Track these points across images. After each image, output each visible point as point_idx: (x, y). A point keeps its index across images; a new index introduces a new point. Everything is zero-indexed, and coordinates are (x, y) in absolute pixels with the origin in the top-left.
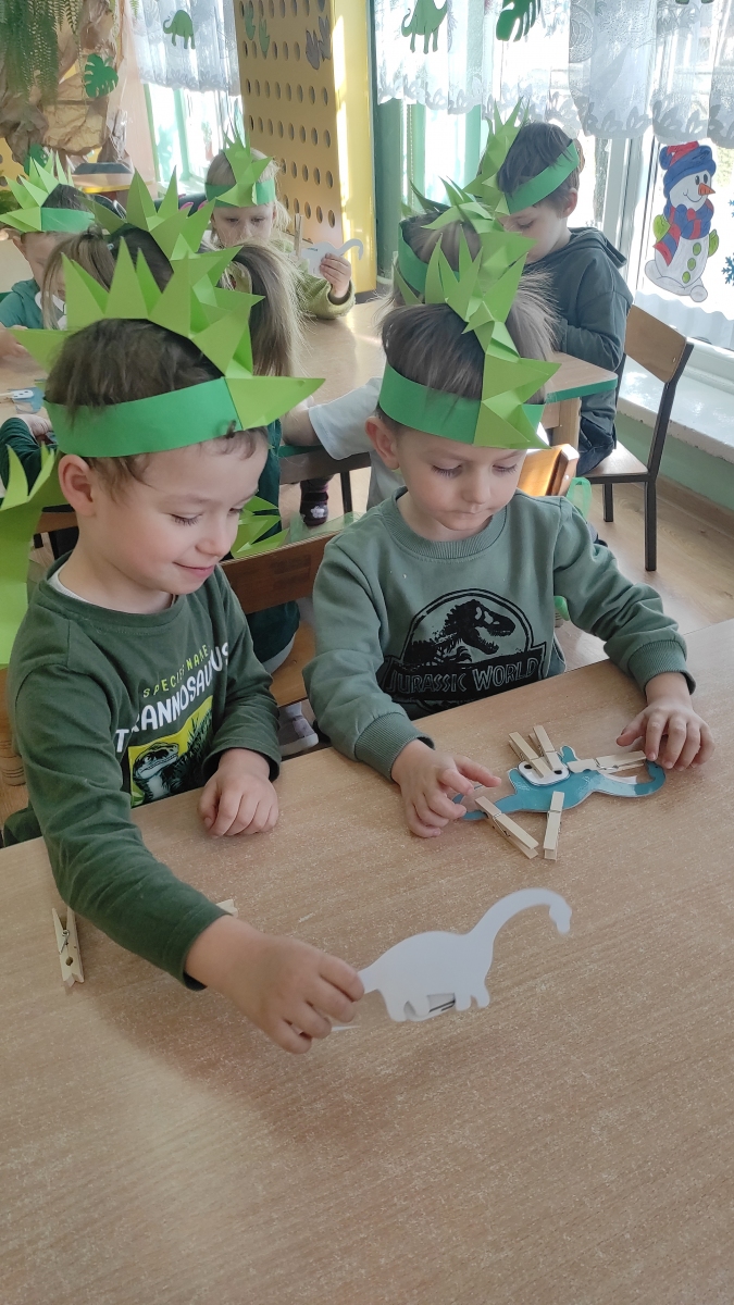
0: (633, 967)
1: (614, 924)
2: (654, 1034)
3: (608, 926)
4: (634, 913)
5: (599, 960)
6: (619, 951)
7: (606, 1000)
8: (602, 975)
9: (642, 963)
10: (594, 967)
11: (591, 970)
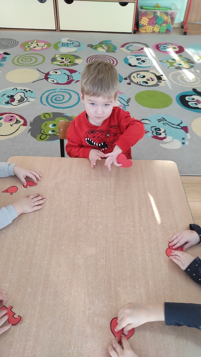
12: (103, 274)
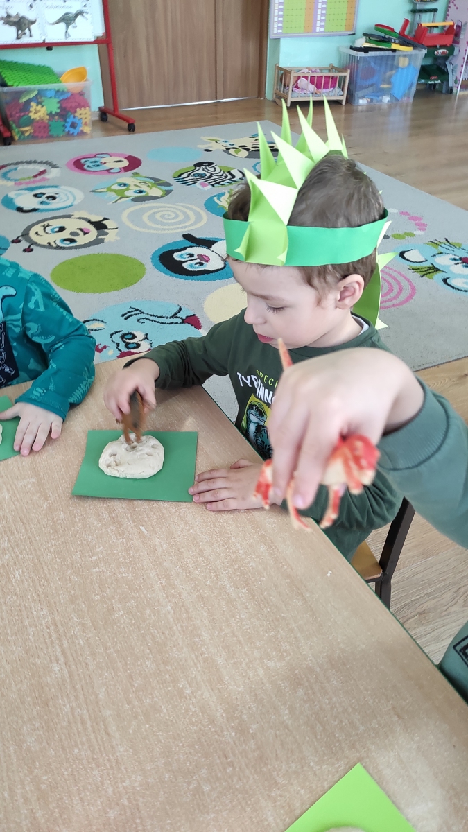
12: (72, 708)
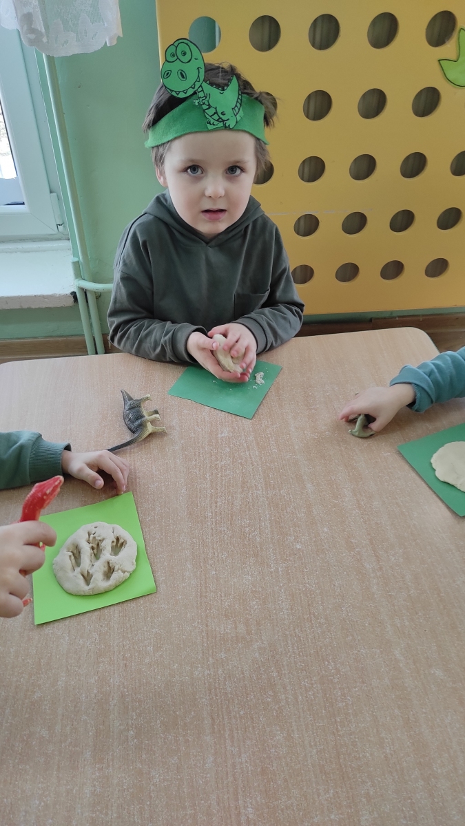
0: (253, 728)
1: (213, 719)
2: (311, 746)
3: (213, 725)
4: (208, 698)
5: (240, 749)
6: (237, 729)
7: (275, 765)
8: (254, 755)
9: (252, 718)
10: (244, 758)
11: (246, 762)
